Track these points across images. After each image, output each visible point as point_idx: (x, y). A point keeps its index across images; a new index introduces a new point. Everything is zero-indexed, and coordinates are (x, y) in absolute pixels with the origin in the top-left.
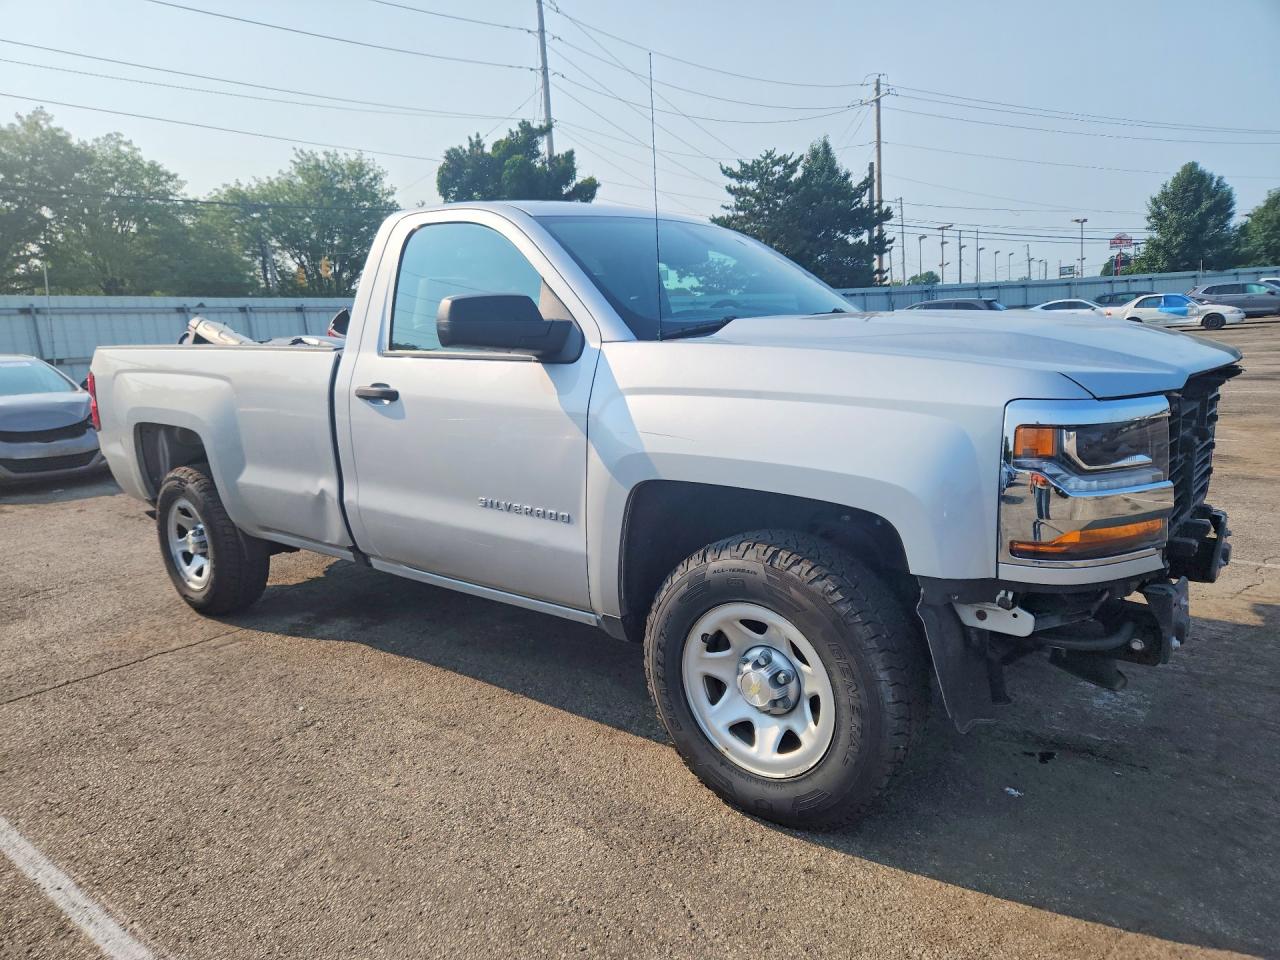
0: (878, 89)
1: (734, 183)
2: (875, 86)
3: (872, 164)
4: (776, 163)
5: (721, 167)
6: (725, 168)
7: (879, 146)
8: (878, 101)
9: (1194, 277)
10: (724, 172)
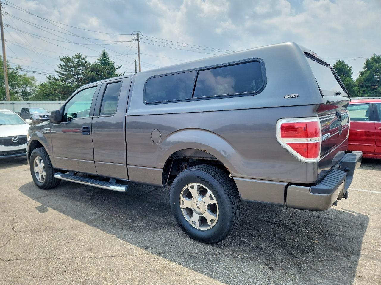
0: (138, 36)
2: (137, 35)
3: (135, 60)
4: (76, 58)
5: (60, 58)
6: (61, 58)
7: (139, 55)
8: (138, 40)
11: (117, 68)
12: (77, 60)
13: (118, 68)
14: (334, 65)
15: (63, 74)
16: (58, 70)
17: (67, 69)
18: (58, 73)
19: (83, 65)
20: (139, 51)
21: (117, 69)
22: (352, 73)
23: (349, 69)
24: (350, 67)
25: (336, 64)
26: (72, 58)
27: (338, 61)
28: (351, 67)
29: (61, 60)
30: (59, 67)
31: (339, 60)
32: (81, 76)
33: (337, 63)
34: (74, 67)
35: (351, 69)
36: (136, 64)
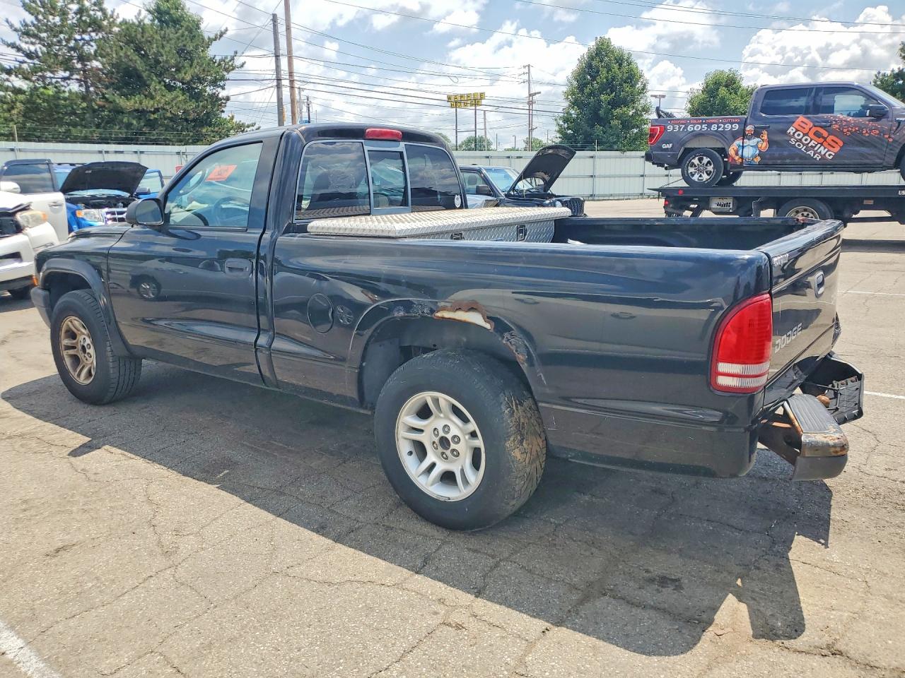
9: (592, 157)
11: (212, 36)
13: (215, 39)
15: (29, 55)
16: (14, 38)
17: (44, 35)
18: (13, 51)
19: (96, 25)
21: (211, 40)
30: (16, 30)
32: (96, 64)
36: (275, 26)
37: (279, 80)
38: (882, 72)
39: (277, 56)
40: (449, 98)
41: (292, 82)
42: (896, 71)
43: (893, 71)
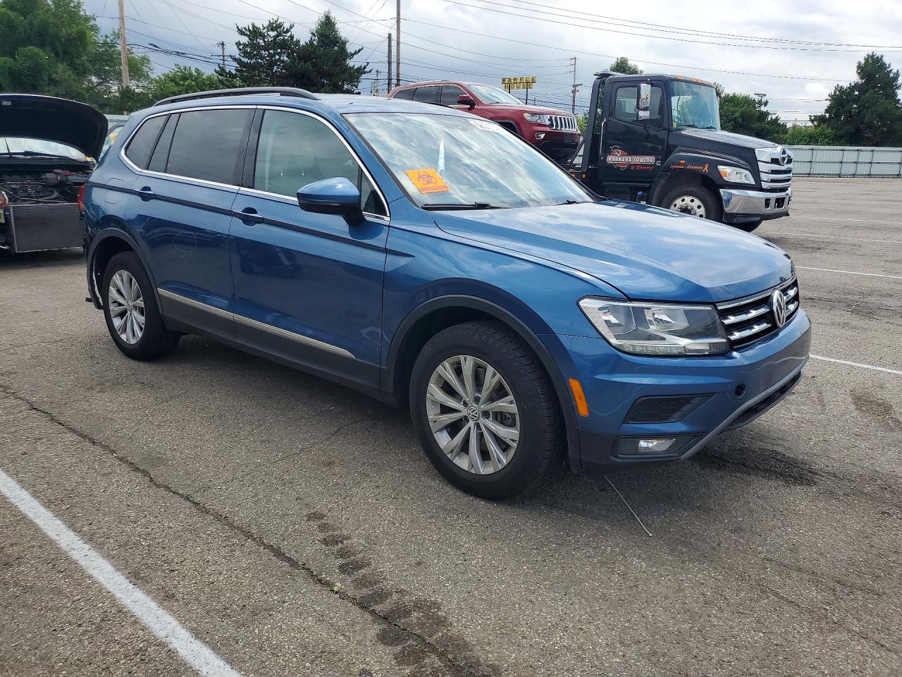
1: (244, 40)
3: (390, 35)
4: (273, 30)
6: (240, 28)
7: (398, 22)
10: (239, 30)
11: (353, 52)
12: (273, 34)
13: (356, 53)
14: (859, 63)
15: (245, 65)
16: (237, 54)
18: (236, 62)
20: (398, 14)
22: (898, 88)
23: (891, 75)
24: (895, 71)
25: (863, 62)
26: (262, 28)
27: (869, 56)
28: (898, 72)
29: (241, 32)
30: (239, 49)
31: (873, 53)
33: (866, 60)
34: (266, 49)
35: (897, 75)
36: (390, 42)
37: (390, 79)
38: (840, 85)
39: (390, 63)
40: (504, 80)
41: (398, 80)
42: (853, 84)
43: (850, 84)
